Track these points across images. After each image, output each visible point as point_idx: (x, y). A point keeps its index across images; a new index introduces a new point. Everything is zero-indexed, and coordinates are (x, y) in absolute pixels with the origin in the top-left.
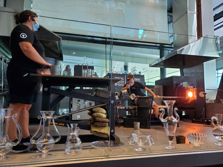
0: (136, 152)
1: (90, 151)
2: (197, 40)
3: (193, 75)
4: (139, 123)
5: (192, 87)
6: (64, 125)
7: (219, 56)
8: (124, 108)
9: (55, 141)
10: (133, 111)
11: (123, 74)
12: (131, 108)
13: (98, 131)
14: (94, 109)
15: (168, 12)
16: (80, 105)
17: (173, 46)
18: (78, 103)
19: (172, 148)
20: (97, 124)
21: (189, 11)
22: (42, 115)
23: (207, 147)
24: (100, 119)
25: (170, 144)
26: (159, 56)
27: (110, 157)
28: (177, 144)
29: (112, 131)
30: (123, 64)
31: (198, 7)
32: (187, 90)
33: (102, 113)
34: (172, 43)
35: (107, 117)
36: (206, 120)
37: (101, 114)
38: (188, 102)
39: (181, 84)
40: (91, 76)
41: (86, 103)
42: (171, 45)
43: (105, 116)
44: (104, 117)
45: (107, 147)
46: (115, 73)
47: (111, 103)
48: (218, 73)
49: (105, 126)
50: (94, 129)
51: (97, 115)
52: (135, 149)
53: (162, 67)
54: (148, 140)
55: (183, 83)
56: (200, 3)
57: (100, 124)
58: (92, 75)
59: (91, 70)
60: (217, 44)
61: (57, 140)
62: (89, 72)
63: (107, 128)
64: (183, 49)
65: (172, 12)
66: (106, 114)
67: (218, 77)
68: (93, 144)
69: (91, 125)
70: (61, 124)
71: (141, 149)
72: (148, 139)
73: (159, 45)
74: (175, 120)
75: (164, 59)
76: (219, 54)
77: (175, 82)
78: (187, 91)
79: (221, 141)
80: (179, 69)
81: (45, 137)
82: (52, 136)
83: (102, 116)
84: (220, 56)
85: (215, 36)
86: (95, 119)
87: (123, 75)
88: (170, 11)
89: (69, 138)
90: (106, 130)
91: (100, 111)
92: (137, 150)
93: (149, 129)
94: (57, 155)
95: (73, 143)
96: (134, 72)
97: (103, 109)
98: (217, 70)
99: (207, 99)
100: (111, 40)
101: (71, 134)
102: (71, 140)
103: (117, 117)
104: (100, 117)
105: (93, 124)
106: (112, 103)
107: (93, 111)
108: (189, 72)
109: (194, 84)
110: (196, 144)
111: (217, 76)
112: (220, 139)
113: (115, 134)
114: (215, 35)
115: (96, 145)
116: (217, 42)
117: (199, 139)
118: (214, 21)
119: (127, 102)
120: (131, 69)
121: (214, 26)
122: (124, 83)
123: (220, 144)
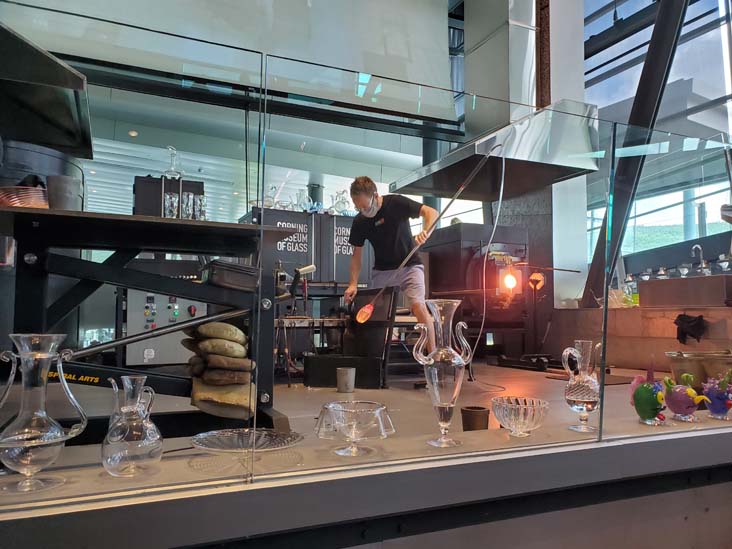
0: (340, 458)
1: (189, 463)
2: (536, 114)
3: (519, 222)
4: (352, 373)
5: (515, 259)
6: (97, 380)
7: (595, 168)
8: (305, 324)
9: (66, 433)
10: (336, 334)
11: (305, 211)
12: (331, 325)
13: (216, 399)
14: (202, 326)
15: (451, 15)
16: (153, 314)
17: (462, 129)
18: (147, 308)
19: (447, 443)
20: (215, 376)
21: (517, 20)
22: (19, 349)
23: (549, 436)
24: (223, 361)
25: (443, 431)
26: (420, 159)
27: (255, 478)
28: (465, 430)
29: (265, 398)
30: (303, 179)
31: (542, 9)
32: (501, 267)
33: (232, 342)
34: (462, 119)
35: (249, 355)
36: (534, 357)
37: (228, 344)
38: (502, 305)
39: (485, 250)
40: (194, 216)
41: (176, 307)
42: (458, 123)
43: (240, 350)
44: (237, 353)
45: (246, 448)
46: (278, 207)
47: (263, 310)
48: (593, 219)
49: (240, 384)
50: (202, 393)
51: (213, 347)
52: (336, 452)
53: (430, 195)
54: (377, 422)
55: (491, 245)
57: (226, 377)
58: (197, 213)
59: (191, 196)
60: (590, 129)
61: (74, 432)
62: (186, 201)
63: (245, 389)
64: (495, 138)
66: (243, 345)
67: (592, 229)
68: (201, 442)
69: (194, 379)
70: (87, 378)
71: (354, 450)
72: (377, 419)
73: (420, 122)
74: (459, 360)
75: (435, 167)
76: (597, 161)
77: (465, 244)
78: (501, 271)
79: (586, 420)
80: (479, 204)
81: (28, 424)
82: (56, 420)
83: (230, 350)
84: (597, 165)
85: (586, 105)
86: (206, 362)
87: (304, 217)
88: (456, 13)
89: (117, 422)
90: (244, 397)
91: (227, 334)
92: (341, 453)
93: (383, 388)
94: (73, 480)
95: (130, 438)
96: (342, 206)
97: (234, 328)
98: (590, 207)
100: (263, 96)
101: (124, 410)
102: (123, 431)
103: (284, 353)
104: (225, 353)
105: (199, 375)
106: (265, 306)
107: (198, 332)
108: (510, 213)
109: (521, 251)
110: (519, 429)
111: (589, 227)
112: (585, 414)
113: (275, 407)
114: (586, 102)
115: (209, 444)
116: (590, 124)
117: (525, 414)
118: (586, 58)
119: (317, 304)
120: (332, 196)
121: (586, 74)
122: (309, 243)
123: (583, 429)
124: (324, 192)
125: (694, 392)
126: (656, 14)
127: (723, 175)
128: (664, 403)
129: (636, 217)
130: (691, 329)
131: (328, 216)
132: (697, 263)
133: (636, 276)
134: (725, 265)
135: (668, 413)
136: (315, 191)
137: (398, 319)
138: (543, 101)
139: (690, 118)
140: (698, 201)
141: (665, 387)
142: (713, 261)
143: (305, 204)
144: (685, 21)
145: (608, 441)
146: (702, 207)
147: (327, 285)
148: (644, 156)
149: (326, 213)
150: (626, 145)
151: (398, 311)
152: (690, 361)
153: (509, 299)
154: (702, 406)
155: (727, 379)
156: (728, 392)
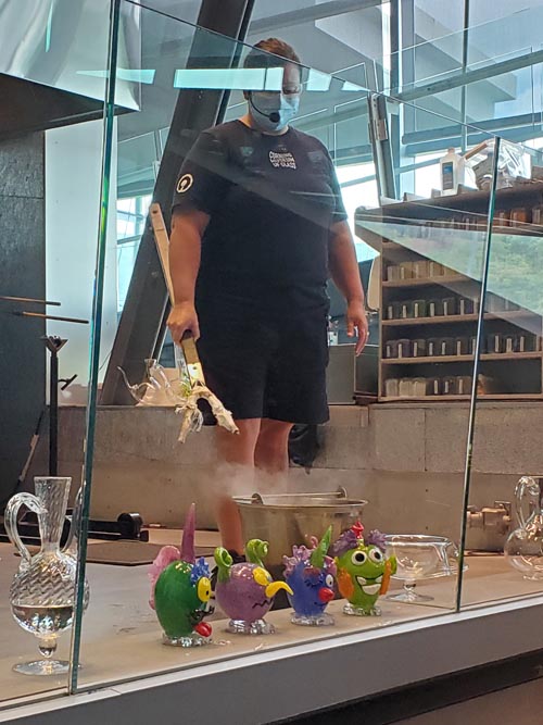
84: (136, 99)
99: (68, 382)
123: (47, 668)
125: (267, 574)
135: (217, 620)
139: (319, 23)
145: (90, 690)
148: (227, 92)
150: (194, 63)
154: (280, 601)
155: (324, 547)
156: (326, 572)
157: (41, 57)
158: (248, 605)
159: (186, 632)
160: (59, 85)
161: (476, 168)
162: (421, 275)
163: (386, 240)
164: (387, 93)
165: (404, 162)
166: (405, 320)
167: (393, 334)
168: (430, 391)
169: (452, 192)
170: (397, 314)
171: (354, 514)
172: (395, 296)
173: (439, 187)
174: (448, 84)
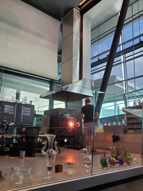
0: (17, 185)
2: (79, 81)
3: (74, 108)
5: (73, 118)
11: (14, 102)
12: (19, 137)
15: (58, 53)
17: (60, 83)
19: (50, 178)
21: (75, 57)
23: (78, 174)
25: (49, 174)
26: (49, 89)
28: (56, 173)
31: (81, 55)
32: (69, 120)
34: (60, 80)
36: (77, 146)
38: (69, 131)
39: (65, 115)
46: (6, 101)
53: (51, 99)
55: (67, 114)
56: (82, 52)
60: (92, 86)
64: (68, 87)
65: (61, 54)
73: (49, 80)
74: (54, 153)
75: (54, 92)
76: (93, 94)
77: (60, 113)
79: (88, 168)
80: (64, 103)
84: (93, 95)
85: (91, 80)
87: (13, 104)
88: (60, 53)
92: (17, 183)
93: (34, 157)
96: (25, 101)
108: (72, 106)
109: (74, 116)
110: (70, 172)
118: (91, 68)
120: (23, 98)
121: (91, 71)
122: (14, 111)
123: (88, 171)
124: (21, 95)
125: (115, 159)
126: (107, 59)
127: (123, 99)
128: (108, 163)
129: (103, 108)
130: (116, 139)
131: (21, 104)
132: (117, 121)
133: (103, 124)
134: (123, 122)
135: (109, 165)
136: (18, 95)
137: (39, 135)
138: (81, 78)
139: (115, 84)
140: (117, 105)
141: (108, 158)
142: (121, 121)
143: (14, 100)
144: (114, 62)
145: (94, 175)
146: (118, 106)
147: (19, 124)
149: (20, 103)
151: (40, 133)
152: (115, 149)
153: (71, 130)
154: (117, 163)
155: (123, 156)
156: (123, 159)
157: (81, 91)
158: (113, 163)
159: (105, 167)
160: (83, 94)
161: (138, 103)
162: (132, 116)
163: (127, 112)
164: (125, 93)
165: (128, 101)
166: (130, 122)
167: (128, 124)
168: (134, 132)
169: (135, 106)
170: (129, 121)
171: (126, 150)
172: (128, 119)
173: (133, 105)
174: (134, 92)
